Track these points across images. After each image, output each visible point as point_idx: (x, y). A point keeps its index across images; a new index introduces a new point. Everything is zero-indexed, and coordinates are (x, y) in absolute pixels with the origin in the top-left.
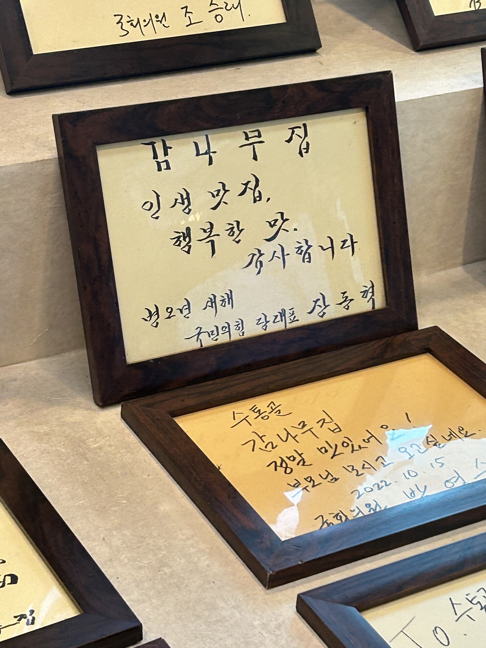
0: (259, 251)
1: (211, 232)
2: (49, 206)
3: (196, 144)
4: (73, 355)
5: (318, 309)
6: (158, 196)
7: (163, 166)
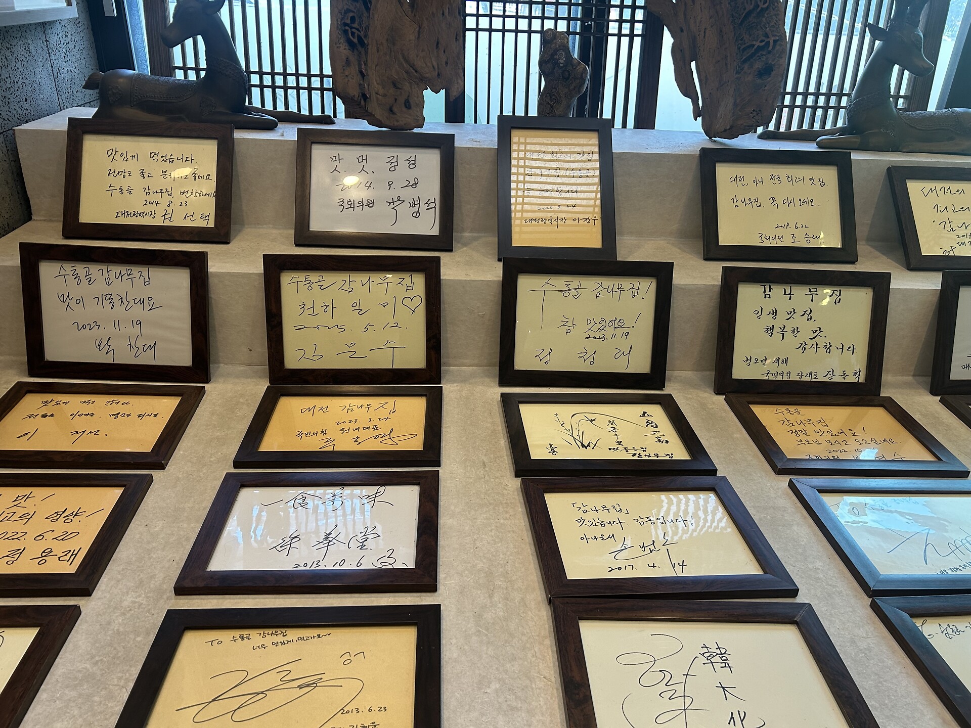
0: (805, 343)
1: (784, 329)
2: (712, 305)
3: (785, 290)
4: (708, 373)
5: (829, 376)
6: (762, 309)
7: (768, 296)
